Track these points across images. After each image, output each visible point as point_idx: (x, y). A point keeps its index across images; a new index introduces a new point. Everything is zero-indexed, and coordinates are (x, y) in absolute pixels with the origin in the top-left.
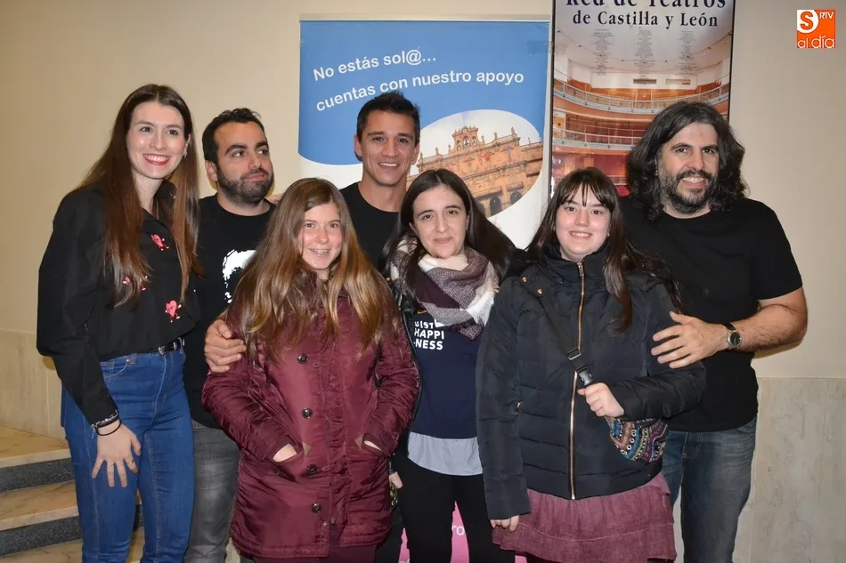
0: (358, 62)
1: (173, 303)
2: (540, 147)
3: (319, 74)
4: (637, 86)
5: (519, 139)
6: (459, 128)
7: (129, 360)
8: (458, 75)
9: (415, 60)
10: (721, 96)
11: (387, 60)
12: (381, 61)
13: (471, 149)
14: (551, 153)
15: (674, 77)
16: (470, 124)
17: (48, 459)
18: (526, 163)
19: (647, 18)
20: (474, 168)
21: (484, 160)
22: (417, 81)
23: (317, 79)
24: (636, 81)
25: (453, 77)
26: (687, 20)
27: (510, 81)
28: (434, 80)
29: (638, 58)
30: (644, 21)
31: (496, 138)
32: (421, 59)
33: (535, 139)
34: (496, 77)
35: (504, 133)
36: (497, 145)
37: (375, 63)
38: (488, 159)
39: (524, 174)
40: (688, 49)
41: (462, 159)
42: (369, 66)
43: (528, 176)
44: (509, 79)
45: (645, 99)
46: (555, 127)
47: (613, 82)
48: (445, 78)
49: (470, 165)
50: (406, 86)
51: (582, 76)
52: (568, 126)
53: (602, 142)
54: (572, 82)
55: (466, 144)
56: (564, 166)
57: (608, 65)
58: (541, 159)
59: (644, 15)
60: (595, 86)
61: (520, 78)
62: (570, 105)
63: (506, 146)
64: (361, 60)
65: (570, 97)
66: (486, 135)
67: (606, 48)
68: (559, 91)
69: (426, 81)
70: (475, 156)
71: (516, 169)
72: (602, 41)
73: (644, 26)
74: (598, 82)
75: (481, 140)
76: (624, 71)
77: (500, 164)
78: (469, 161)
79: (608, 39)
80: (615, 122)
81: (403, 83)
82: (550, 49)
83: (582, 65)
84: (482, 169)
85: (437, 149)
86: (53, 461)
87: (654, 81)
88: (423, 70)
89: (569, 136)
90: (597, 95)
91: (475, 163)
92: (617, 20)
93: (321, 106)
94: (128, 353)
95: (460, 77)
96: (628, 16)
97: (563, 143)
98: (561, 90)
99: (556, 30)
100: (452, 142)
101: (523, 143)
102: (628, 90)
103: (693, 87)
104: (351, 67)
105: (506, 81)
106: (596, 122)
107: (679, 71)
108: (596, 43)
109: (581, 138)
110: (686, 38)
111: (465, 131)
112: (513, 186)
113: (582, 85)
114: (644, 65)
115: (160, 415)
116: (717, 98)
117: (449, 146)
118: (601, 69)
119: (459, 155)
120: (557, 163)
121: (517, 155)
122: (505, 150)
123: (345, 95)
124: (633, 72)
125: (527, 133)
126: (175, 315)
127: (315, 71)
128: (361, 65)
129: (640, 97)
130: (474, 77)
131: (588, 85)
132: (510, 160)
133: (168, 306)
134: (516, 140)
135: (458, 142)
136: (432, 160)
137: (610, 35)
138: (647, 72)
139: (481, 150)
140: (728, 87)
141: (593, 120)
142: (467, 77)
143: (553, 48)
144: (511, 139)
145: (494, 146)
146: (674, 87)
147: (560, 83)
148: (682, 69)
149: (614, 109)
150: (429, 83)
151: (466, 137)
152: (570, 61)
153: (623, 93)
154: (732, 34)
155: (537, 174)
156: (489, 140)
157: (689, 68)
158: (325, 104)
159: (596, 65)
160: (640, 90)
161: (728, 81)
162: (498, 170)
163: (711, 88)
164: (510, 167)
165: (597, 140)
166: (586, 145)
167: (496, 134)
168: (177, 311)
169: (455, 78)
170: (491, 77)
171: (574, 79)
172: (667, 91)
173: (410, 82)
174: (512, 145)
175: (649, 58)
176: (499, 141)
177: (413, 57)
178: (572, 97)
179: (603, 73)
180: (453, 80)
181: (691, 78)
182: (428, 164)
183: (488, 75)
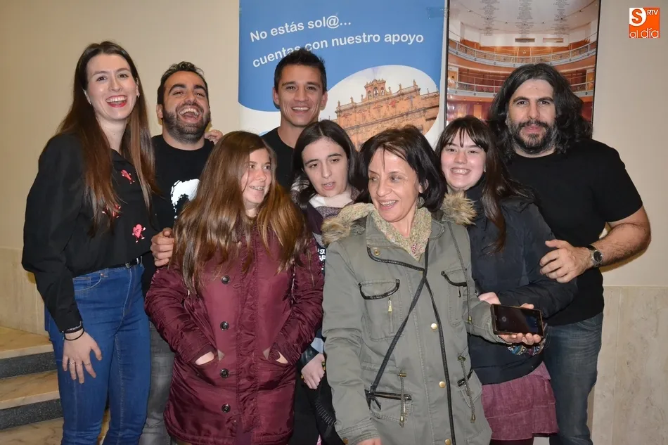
0: (287, 26)
1: (139, 227)
2: (436, 96)
3: (255, 36)
4: (518, 45)
5: (419, 90)
6: (369, 81)
7: (103, 274)
8: (369, 36)
9: (334, 24)
10: (589, 52)
11: (311, 25)
12: (306, 26)
13: (381, 98)
14: (447, 101)
15: (549, 36)
16: (379, 77)
17: (36, 353)
18: (425, 110)
20: (382, 114)
21: (390, 106)
22: (335, 41)
23: (253, 40)
24: (517, 40)
25: (364, 38)
27: (412, 41)
28: (349, 40)
29: (520, 21)
31: (401, 89)
32: (339, 24)
33: (433, 89)
34: (400, 38)
35: (407, 85)
36: (401, 95)
37: (301, 26)
38: (394, 106)
39: (423, 119)
40: (561, 14)
41: (372, 107)
42: (296, 30)
43: (427, 120)
44: (411, 39)
45: (525, 55)
46: (449, 79)
47: (498, 41)
48: (358, 39)
49: (379, 111)
50: (327, 46)
51: (472, 36)
52: (460, 79)
53: (489, 92)
54: (464, 42)
55: (376, 94)
56: (457, 112)
57: (493, 27)
58: (438, 106)
60: (483, 44)
61: (420, 39)
62: (461, 61)
63: (409, 95)
64: (289, 24)
65: (462, 54)
66: (392, 87)
67: (492, 12)
68: (452, 49)
69: (343, 42)
70: (383, 104)
71: (417, 115)
72: (490, 8)
74: (485, 41)
75: (388, 90)
76: (507, 31)
77: (403, 111)
78: (378, 108)
79: (494, 5)
80: (499, 74)
81: (324, 43)
82: (446, 14)
83: (474, 28)
84: (389, 115)
85: (352, 98)
86: (42, 354)
87: (533, 40)
88: (341, 33)
89: (461, 86)
90: (484, 52)
91: (384, 109)
93: (257, 63)
94: (102, 268)
95: (371, 38)
97: (456, 92)
98: (454, 47)
100: (364, 92)
101: (423, 92)
102: (511, 48)
103: (565, 44)
104: (281, 30)
105: (409, 41)
106: (484, 74)
107: (554, 31)
108: (484, 9)
109: (471, 88)
110: (560, 3)
111: (375, 83)
113: (472, 44)
114: (524, 26)
115: (126, 318)
116: (586, 54)
117: (362, 96)
118: (488, 30)
119: (370, 103)
120: (451, 109)
121: (418, 103)
122: (408, 98)
123: (276, 54)
124: (515, 32)
125: (426, 85)
126: (140, 237)
127: (252, 34)
128: (289, 29)
129: (521, 54)
130: (382, 38)
131: (478, 44)
132: (412, 107)
133: (135, 229)
134: (417, 90)
135: (369, 92)
136: (347, 107)
137: (496, 1)
138: (527, 32)
139: (388, 99)
140: (596, 44)
141: (481, 73)
142: (376, 38)
143: (448, 13)
144: (413, 89)
145: (399, 96)
146: (549, 45)
147: (453, 42)
148: (557, 29)
149: (499, 64)
150: (345, 43)
151: (376, 88)
152: (462, 23)
153: (506, 50)
155: (434, 118)
156: (395, 90)
157: (563, 29)
158: (260, 62)
159: (484, 27)
160: (521, 48)
161: (595, 39)
162: (402, 115)
163: (579, 46)
164: (412, 113)
165: (484, 89)
166: (475, 94)
167: (400, 86)
168: (142, 232)
169: (367, 39)
170: (396, 38)
171: (466, 38)
172: (543, 48)
173: (330, 43)
174: (413, 94)
175: (529, 21)
176: (403, 91)
177: (332, 21)
178: (463, 54)
179: (491, 34)
180: (365, 41)
181: (563, 36)
182: (345, 110)
183: (394, 36)
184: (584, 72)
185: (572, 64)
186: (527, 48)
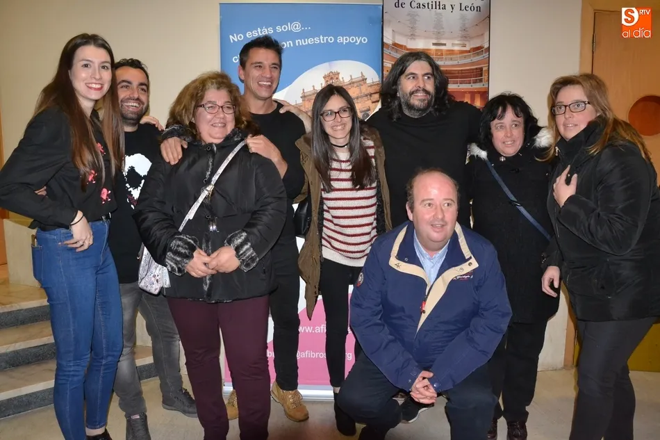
0: (259, 30)
2: (378, 84)
3: (234, 38)
4: (434, 48)
5: (366, 79)
6: (327, 73)
8: (325, 38)
9: (297, 28)
10: (484, 55)
11: (279, 28)
12: (274, 29)
15: (457, 42)
16: (334, 70)
18: (370, 95)
19: (439, 5)
22: (299, 42)
23: (232, 41)
24: (434, 44)
25: (322, 39)
26: (463, 8)
27: (359, 42)
28: (310, 41)
29: (435, 30)
30: (438, 7)
31: (352, 79)
32: (301, 28)
33: (376, 79)
34: (350, 39)
35: (357, 76)
36: (352, 83)
37: (271, 30)
39: (369, 101)
40: (464, 25)
43: (373, 102)
45: (439, 55)
47: (420, 44)
48: (317, 40)
50: (292, 45)
51: (401, 41)
54: (395, 44)
57: (416, 34)
59: (438, 4)
60: (409, 47)
61: (365, 40)
62: (393, 58)
63: (358, 84)
64: (261, 29)
66: (345, 77)
67: (415, 23)
68: (386, 50)
69: (305, 42)
71: (364, 98)
72: (413, 20)
73: (438, 10)
74: (410, 44)
75: (341, 80)
76: (426, 38)
77: (355, 95)
79: (417, 18)
81: (290, 44)
82: (381, 23)
83: (401, 34)
85: (313, 86)
87: (445, 45)
88: (302, 35)
92: (421, 6)
95: (327, 39)
96: (428, 4)
98: (388, 48)
99: (384, 11)
100: (323, 82)
101: (369, 81)
102: (430, 50)
103: (467, 48)
104: (255, 33)
105: (356, 42)
107: (460, 39)
108: (409, 20)
110: (463, 18)
111: (331, 74)
112: (364, 109)
113: (401, 46)
114: (439, 34)
116: (482, 56)
117: (322, 84)
118: (413, 36)
121: (365, 90)
122: (357, 86)
124: (432, 38)
125: (371, 75)
127: (231, 37)
128: (261, 32)
129: (437, 54)
130: (336, 39)
131: (405, 46)
132: (361, 93)
134: (364, 80)
136: (310, 93)
137: (417, 15)
138: (440, 39)
140: (488, 49)
142: (331, 40)
143: (383, 22)
144: (361, 79)
145: (350, 84)
146: (457, 48)
147: (387, 44)
148: (462, 37)
150: (307, 43)
151: (332, 78)
152: (393, 31)
154: (490, 18)
156: (347, 80)
157: (465, 37)
159: (409, 34)
160: (436, 50)
161: (488, 45)
163: (478, 50)
164: (361, 97)
167: (351, 76)
169: (323, 40)
170: (346, 39)
171: (396, 42)
172: (453, 50)
173: (294, 44)
174: (362, 83)
175: (442, 30)
176: (353, 81)
177: (296, 27)
178: (395, 54)
179: (414, 39)
180: (322, 42)
181: (467, 43)
182: (308, 96)
183: (344, 38)
184: (481, 69)
185: (472, 64)
186: (441, 50)
